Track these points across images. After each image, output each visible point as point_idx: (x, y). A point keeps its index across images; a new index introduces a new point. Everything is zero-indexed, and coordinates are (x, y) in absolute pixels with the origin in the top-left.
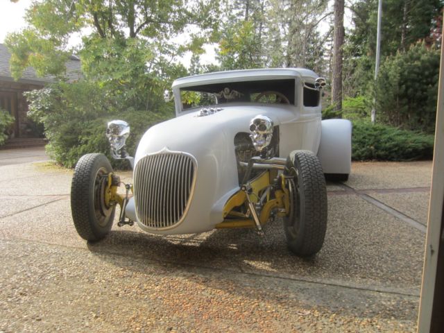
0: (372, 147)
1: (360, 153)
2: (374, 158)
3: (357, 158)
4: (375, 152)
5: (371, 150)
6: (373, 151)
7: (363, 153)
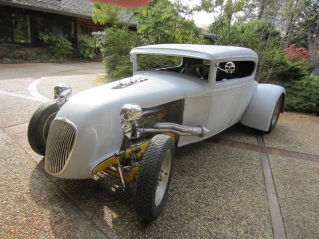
0: (314, 104)
1: (302, 107)
2: (314, 113)
3: (299, 110)
4: (316, 108)
5: (312, 106)
6: (314, 107)
7: (305, 107)
